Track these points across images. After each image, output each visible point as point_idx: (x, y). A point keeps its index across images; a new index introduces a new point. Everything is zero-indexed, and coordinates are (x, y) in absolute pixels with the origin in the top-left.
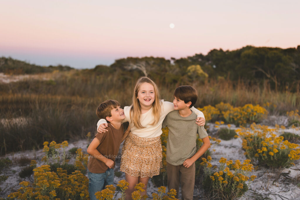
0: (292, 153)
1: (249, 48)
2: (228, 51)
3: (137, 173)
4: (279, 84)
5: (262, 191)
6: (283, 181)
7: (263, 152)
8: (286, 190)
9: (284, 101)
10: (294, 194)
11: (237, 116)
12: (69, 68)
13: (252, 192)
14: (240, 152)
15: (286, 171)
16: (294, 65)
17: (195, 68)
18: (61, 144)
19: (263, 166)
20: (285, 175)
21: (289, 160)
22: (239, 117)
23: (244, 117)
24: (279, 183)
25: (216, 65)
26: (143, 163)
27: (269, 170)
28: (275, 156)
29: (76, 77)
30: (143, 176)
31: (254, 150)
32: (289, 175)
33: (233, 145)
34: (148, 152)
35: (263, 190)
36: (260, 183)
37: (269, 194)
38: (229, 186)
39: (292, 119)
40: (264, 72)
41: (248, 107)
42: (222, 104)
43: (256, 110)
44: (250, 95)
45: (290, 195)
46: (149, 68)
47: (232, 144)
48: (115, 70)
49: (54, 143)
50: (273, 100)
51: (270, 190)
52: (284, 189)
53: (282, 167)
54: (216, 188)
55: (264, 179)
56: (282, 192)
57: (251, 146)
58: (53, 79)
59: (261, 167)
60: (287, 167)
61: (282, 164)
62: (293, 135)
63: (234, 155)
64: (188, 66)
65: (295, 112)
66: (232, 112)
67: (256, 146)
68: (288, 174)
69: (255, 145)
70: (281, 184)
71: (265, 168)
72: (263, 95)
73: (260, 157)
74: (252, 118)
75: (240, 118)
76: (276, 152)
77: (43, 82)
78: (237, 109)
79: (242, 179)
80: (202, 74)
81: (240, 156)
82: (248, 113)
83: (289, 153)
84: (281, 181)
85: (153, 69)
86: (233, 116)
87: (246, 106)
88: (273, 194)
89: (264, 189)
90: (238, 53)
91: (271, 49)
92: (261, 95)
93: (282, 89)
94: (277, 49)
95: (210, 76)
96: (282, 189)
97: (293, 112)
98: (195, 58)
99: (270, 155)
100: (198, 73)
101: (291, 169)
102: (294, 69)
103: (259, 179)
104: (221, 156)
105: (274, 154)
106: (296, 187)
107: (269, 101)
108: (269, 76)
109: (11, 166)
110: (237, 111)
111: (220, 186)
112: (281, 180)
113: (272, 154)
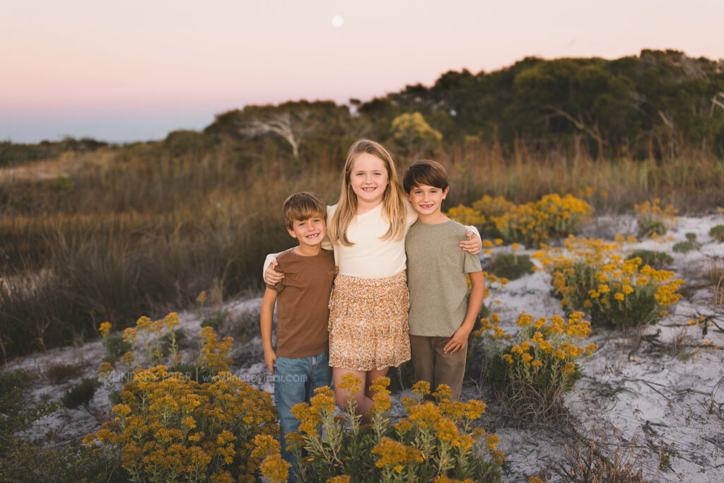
0: (662, 290)
1: (530, 62)
2: (481, 74)
3: (369, 361)
4: (607, 143)
5: (608, 377)
6: (648, 352)
7: (602, 295)
8: (656, 369)
9: (622, 181)
10: (673, 374)
11: (526, 224)
12: (92, 145)
13: (588, 381)
14: (547, 303)
15: (651, 330)
16: (635, 96)
17: (411, 121)
18: (163, 320)
19: (600, 326)
20: (650, 339)
21: (656, 307)
22: (530, 227)
23: (542, 225)
24: (641, 357)
25: (457, 109)
26: (376, 335)
27: (616, 333)
28: (627, 301)
29: (124, 166)
30: (381, 365)
31: (579, 293)
32: (659, 339)
33: (528, 290)
34: (385, 310)
35: (611, 375)
36: (601, 362)
37: (623, 381)
38: (544, 371)
39: (648, 219)
40: (569, 117)
41: (550, 201)
42: (487, 199)
43: (567, 206)
44: (545, 174)
45: (667, 377)
46: (300, 129)
47: (526, 287)
48: (218, 141)
49: (145, 321)
50: (598, 180)
51: (625, 372)
52: (652, 368)
53: (644, 324)
54: (516, 379)
55: (607, 352)
56: (650, 373)
57: (574, 286)
58: (65, 175)
59: (597, 329)
60: (653, 323)
61: (643, 317)
62: (656, 254)
63: (535, 310)
64: (392, 118)
65: (652, 205)
66: (515, 216)
67: (584, 283)
68: (657, 335)
69: (580, 282)
70: (645, 358)
71: (606, 330)
72: (575, 172)
73: (596, 307)
74: (560, 225)
75: (534, 228)
76: (629, 292)
77: (39, 184)
78: (527, 208)
79: (572, 353)
80: (427, 133)
81: (549, 311)
82: (550, 214)
83: (655, 291)
84: (643, 352)
85: (310, 129)
86: (519, 224)
87: (545, 199)
88: (632, 381)
89: (612, 372)
90: (505, 78)
91: (581, 62)
92: (570, 172)
93: (614, 155)
94: (594, 61)
95: (447, 137)
96: (648, 367)
97: (648, 203)
98: (405, 97)
99: (617, 300)
100: (417, 132)
101: (661, 325)
102: (636, 106)
103: (598, 352)
104: (508, 313)
105: (625, 297)
106: (675, 360)
107: (590, 185)
108: (581, 126)
109: (29, 387)
110: (527, 213)
111: (525, 374)
112: (642, 350)
113: (620, 296)
